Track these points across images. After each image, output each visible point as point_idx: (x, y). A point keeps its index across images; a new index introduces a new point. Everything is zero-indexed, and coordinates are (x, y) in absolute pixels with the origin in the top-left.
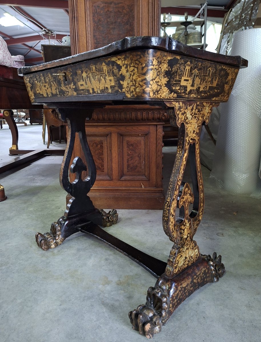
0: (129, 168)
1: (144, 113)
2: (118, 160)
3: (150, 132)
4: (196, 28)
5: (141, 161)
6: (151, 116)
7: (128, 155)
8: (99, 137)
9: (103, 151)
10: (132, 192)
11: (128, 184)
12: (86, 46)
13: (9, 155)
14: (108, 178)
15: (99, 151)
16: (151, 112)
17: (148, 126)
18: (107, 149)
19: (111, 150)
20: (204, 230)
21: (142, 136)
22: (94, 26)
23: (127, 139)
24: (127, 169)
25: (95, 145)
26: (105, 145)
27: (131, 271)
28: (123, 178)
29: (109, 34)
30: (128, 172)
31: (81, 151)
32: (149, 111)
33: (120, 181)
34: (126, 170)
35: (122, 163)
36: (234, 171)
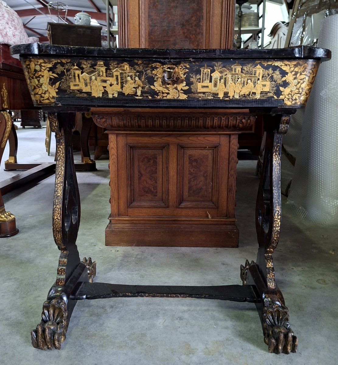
0: (190, 192)
1: (215, 118)
2: (176, 180)
3: (221, 143)
4: (251, 8)
5: (208, 182)
6: (224, 123)
7: (191, 174)
8: (152, 149)
9: (156, 168)
10: (194, 224)
11: (190, 213)
12: (138, 29)
13: (5, 170)
14: (163, 204)
15: (152, 168)
16: (225, 117)
17: (219, 136)
18: (163, 165)
19: (167, 168)
20: (299, 275)
21: (210, 148)
22: (149, 3)
23: (189, 152)
24: (189, 192)
25: (146, 160)
26: (159, 160)
27: (218, 335)
28: (183, 205)
29: (170, 14)
30: (189, 196)
31: (127, 168)
32: (222, 117)
33: (178, 209)
34: (187, 194)
35: (182, 184)
36: (323, 195)
